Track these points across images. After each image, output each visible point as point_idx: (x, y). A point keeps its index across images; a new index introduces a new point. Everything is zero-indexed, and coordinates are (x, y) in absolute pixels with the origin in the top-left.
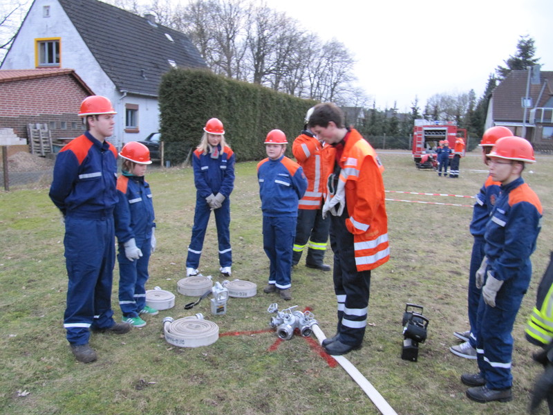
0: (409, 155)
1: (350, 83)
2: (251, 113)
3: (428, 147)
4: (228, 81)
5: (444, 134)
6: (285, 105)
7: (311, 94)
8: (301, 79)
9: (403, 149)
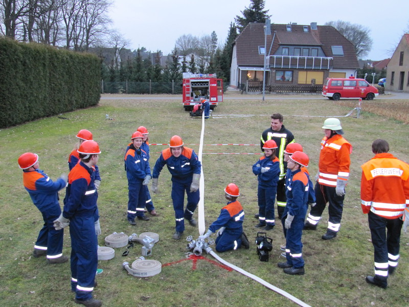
0: (178, 99)
1: (106, 25)
2: (42, 74)
3: (194, 95)
4: (22, 46)
5: (207, 85)
6: (68, 62)
7: (68, 35)
8: (55, 19)
9: (167, 93)
